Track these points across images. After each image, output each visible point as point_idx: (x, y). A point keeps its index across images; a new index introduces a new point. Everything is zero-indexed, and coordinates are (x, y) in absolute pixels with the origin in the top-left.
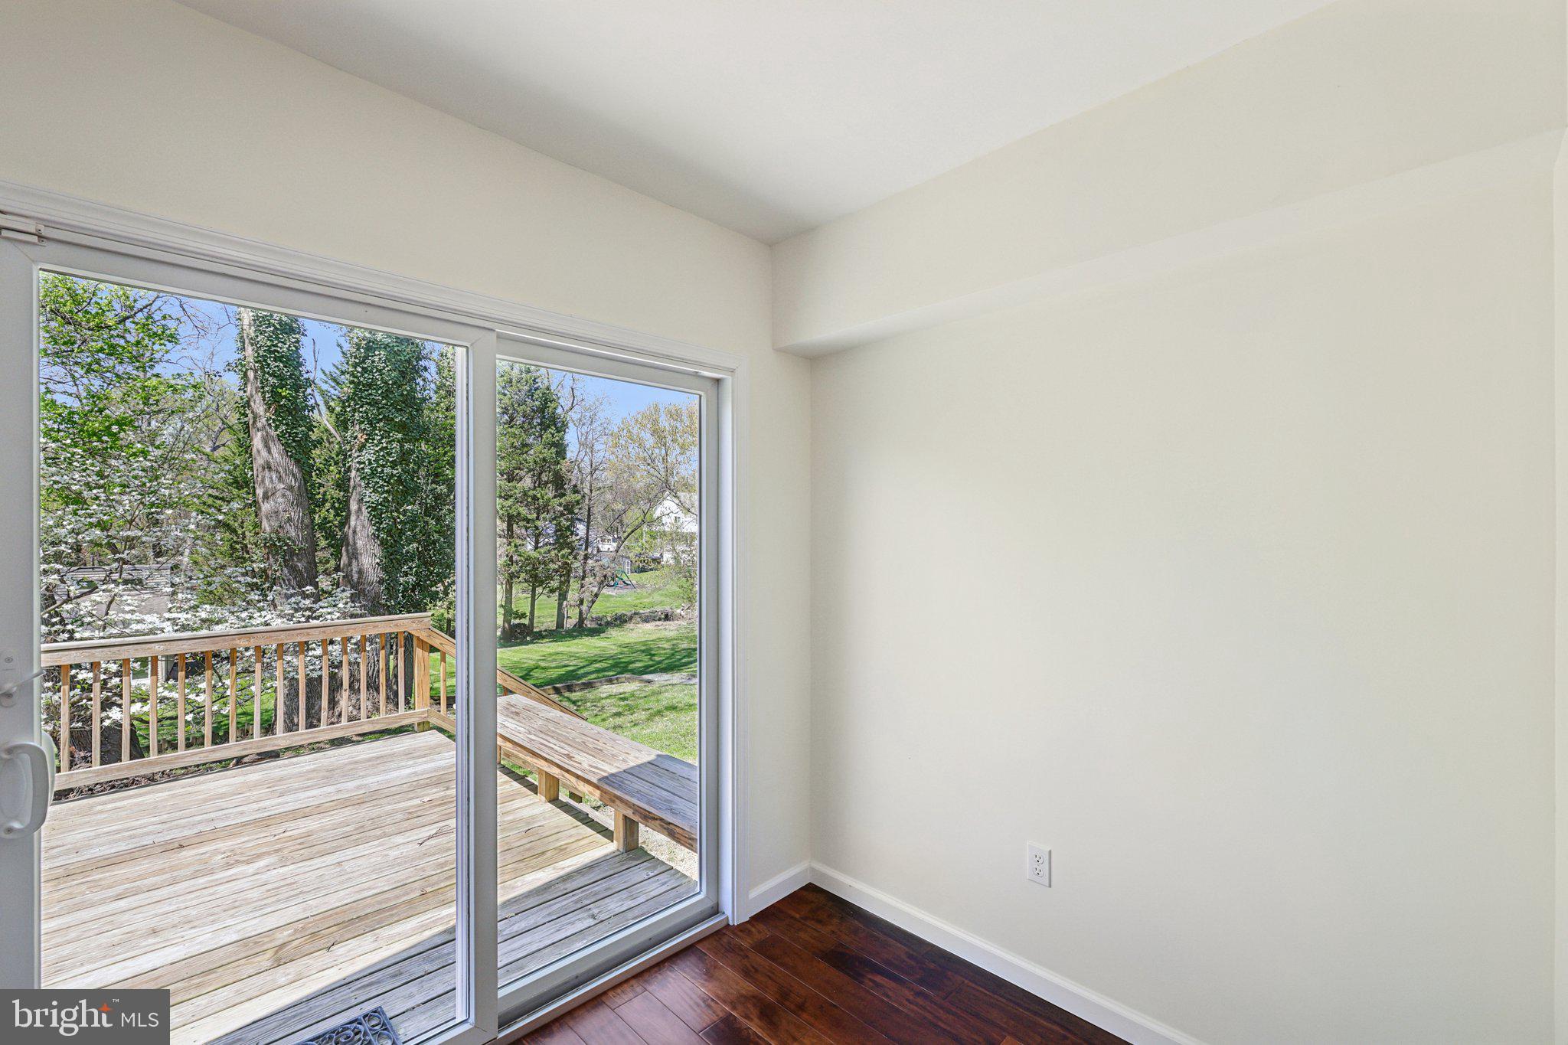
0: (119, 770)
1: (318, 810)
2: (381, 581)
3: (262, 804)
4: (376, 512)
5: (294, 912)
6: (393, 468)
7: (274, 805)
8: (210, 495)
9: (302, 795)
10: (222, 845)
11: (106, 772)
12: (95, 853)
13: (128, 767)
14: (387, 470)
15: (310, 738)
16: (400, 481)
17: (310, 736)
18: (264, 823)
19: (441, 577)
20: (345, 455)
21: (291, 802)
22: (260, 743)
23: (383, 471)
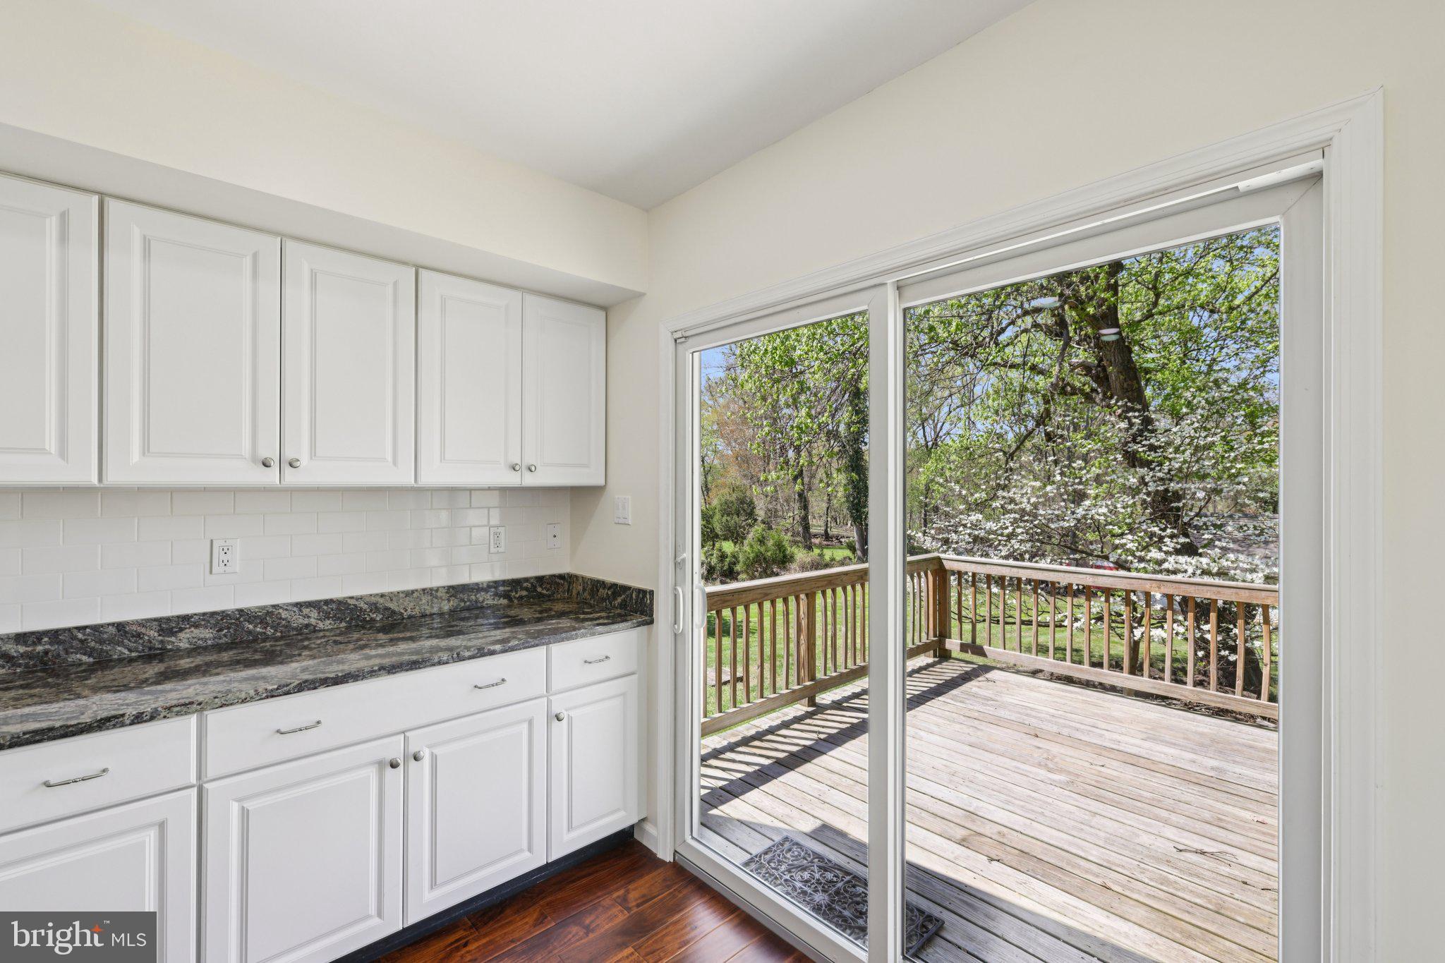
15: (1219, 702)
17: (1219, 700)
22: (1168, 688)
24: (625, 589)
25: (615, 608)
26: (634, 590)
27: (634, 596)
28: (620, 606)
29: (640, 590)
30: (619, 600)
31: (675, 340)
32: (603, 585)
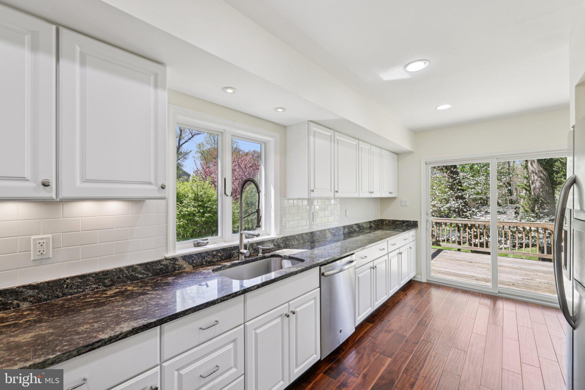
24: (408, 221)
25: (404, 226)
26: (411, 221)
27: (412, 223)
28: (406, 225)
29: (414, 221)
30: (405, 224)
31: (426, 164)
32: (398, 221)
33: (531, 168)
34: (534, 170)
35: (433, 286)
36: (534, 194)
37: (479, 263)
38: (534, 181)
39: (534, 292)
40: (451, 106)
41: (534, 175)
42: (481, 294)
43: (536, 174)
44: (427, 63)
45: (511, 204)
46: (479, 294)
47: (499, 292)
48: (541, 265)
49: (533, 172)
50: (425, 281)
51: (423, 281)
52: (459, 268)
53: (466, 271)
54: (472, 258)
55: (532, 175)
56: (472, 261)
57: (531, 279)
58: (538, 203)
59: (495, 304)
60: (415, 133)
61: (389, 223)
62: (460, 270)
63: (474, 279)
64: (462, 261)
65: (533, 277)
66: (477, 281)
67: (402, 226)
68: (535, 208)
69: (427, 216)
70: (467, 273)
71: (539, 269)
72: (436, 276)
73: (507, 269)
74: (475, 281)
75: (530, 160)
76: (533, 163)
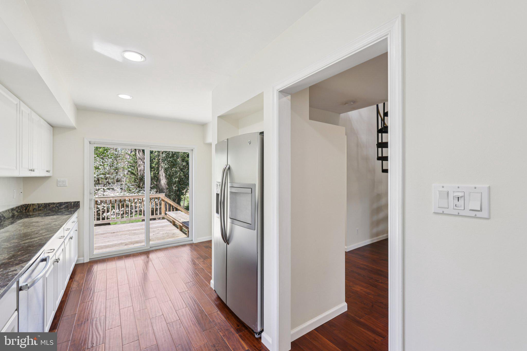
0: (105, 221)
1: (138, 230)
2: (167, 189)
3: (129, 228)
4: (166, 170)
5: (130, 241)
6: (170, 158)
7: (131, 228)
8: (130, 165)
9: (136, 228)
10: (121, 233)
11: (102, 222)
12: (100, 233)
13: (106, 221)
14: (169, 159)
16: (172, 162)
18: (128, 231)
19: (184, 188)
20: (159, 156)
21: (134, 228)
23: (168, 159)
24: (67, 203)
25: (61, 209)
26: (72, 202)
27: (72, 204)
28: (65, 208)
29: (75, 202)
30: (64, 206)
31: (90, 143)
32: (54, 203)
33: (139, 155)
34: (140, 157)
35: (98, 262)
36: (140, 174)
37: (120, 232)
38: (140, 165)
39: (163, 241)
40: (131, 98)
41: (141, 161)
42: (139, 254)
43: (142, 160)
44: (143, 59)
45: (117, 182)
46: (137, 254)
47: (150, 247)
48: (158, 223)
49: (140, 159)
50: (88, 261)
51: (85, 261)
52: (107, 240)
53: (114, 241)
54: (112, 229)
55: (139, 161)
56: (113, 231)
57: (158, 234)
58: (142, 181)
59: (148, 257)
60: (77, 109)
61: (39, 207)
62: (109, 241)
63: (124, 245)
64: (106, 233)
65: (158, 232)
66: (127, 246)
67: (59, 209)
68: (140, 184)
69: (90, 195)
70: (116, 242)
71: (158, 226)
72: (97, 253)
73: (141, 231)
74: (126, 246)
75: (138, 149)
76: (140, 152)
